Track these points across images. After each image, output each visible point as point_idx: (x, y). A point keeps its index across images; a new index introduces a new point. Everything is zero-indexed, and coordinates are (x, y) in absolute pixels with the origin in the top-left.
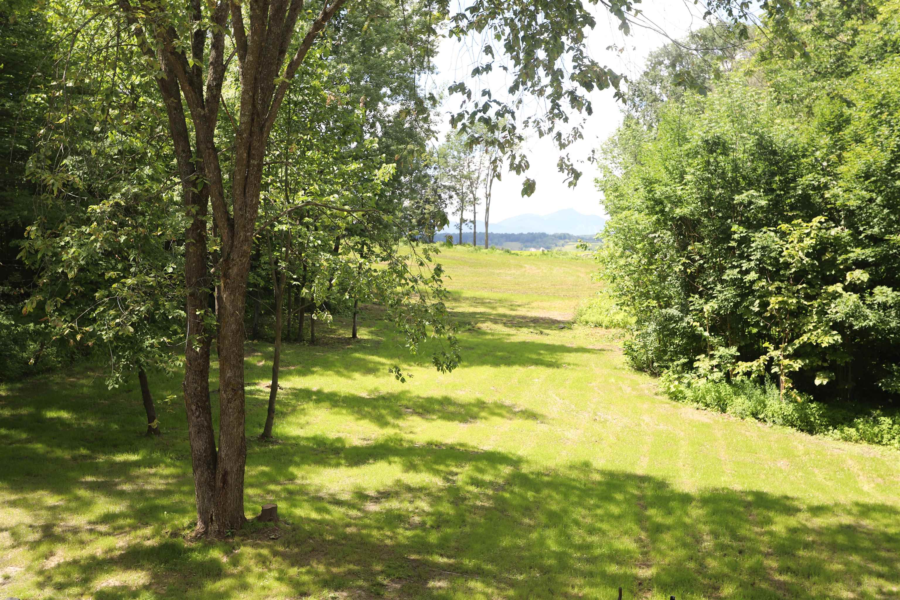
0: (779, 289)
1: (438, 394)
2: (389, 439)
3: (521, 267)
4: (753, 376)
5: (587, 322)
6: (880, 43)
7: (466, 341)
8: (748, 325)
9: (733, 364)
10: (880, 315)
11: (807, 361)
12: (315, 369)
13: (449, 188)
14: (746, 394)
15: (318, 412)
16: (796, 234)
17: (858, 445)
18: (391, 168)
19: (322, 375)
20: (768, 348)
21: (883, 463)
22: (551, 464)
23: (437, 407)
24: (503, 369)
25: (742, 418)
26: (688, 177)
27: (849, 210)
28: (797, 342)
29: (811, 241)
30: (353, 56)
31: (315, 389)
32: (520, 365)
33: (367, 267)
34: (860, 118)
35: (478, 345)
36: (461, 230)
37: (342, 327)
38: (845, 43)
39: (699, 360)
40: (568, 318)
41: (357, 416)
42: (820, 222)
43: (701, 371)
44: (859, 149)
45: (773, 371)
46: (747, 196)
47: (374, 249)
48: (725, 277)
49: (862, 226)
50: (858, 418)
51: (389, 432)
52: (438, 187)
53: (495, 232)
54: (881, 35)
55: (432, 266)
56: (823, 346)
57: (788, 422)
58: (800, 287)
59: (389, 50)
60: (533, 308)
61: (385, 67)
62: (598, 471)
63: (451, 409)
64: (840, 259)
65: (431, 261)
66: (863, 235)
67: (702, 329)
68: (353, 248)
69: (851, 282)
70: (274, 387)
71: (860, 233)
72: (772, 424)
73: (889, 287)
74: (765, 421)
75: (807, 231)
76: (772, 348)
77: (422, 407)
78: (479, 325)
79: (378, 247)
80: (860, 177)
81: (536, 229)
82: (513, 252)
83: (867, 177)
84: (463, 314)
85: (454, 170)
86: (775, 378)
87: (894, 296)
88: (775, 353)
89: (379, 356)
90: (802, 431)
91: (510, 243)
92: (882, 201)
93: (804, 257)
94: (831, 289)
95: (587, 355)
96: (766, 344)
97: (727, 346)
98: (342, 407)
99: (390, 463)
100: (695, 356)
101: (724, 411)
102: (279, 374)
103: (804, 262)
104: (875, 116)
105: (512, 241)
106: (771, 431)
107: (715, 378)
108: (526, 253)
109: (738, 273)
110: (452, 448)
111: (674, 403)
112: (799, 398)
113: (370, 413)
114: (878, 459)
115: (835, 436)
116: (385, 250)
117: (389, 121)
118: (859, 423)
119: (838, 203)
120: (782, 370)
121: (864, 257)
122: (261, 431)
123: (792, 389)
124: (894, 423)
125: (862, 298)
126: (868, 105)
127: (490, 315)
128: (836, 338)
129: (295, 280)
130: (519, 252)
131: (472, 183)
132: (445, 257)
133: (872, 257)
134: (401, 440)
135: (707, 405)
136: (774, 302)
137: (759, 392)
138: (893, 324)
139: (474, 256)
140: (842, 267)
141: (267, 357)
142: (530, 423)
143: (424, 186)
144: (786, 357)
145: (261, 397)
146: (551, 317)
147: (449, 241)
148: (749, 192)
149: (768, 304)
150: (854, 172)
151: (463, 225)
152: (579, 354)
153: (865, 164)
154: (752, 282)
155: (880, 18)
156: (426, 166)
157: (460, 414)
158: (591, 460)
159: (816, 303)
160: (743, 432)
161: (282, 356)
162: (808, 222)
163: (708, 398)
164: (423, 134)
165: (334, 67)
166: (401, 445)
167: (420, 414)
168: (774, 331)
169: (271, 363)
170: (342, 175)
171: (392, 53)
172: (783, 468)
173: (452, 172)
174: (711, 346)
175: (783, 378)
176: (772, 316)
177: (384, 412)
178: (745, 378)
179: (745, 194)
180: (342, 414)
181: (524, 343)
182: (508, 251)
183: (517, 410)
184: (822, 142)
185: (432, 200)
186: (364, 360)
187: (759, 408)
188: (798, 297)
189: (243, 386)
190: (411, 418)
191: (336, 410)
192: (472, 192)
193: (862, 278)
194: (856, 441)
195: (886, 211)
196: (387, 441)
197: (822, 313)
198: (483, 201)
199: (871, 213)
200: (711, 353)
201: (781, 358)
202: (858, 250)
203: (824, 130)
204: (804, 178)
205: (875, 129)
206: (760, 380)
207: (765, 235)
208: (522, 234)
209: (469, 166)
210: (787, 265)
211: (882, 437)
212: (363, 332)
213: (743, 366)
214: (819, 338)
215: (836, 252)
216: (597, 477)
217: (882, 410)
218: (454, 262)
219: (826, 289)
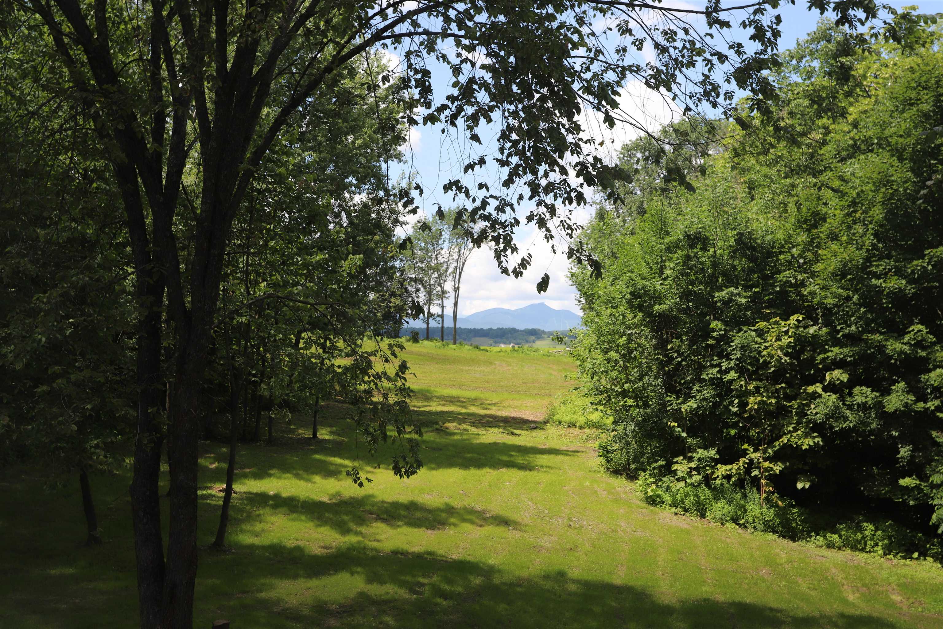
0: (757, 388)
1: (404, 499)
2: (352, 548)
3: (491, 363)
4: (733, 479)
5: (560, 422)
6: (851, 142)
7: (433, 442)
8: (728, 426)
9: (712, 467)
10: (860, 416)
11: (788, 464)
12: (272, 472)
13: (415, 280)
14: (725, 498)
15: (274, 519)
16: (774, 331)
17: (841, 552)
18: (357, 259)
19: (279, 478)
20: (747, 450)
21: (867, 571)
22: (524, 573)
23: (402, 512)
24: (473, 472)
25: (723, 524)
26: (668, 272)
27: (826, 308)
28: (777, 443)
29: (789, 340)
30: (320, 144)
31: (272, 493)
32: (490, 468)
33: (329, 364)
34: (835, 215)
35: (446, 446)
36: (428, 324)
37: (302, 426)
38: (817, 141)
39: (677, 462)
40: (540, 418)
41: (317, 522)
42: (798, 320)
43: (680, 474)
44: (834, 246)
45: (753, 474)
46: (727, 293)
47: (337, 344)
48: (704, 376)
49: (839, 324)
50: (841, 524)
51: (352, 539)
52: (405, 280)
53: (463, 327)
54: (852, 134)
55: (397, 363)
56: (804, 448)
57: (769, 528)
58: (779, 387)
59: (356, 139)
60: (504, 407)
61: (352, 156)
62: (574, 581)
63: (418, 514)
64: (819, 358)
65: (396, 357)
66: (841, 334)
67: (679, 429)
68: (315, 343)
69: (830, 381)
70: (228, 491)
71: (838, 332)
72: (753, 530)
73: (868, 387)
74: (746, 527)
75: (785, 329)
76: (752, 450)
77: (387, 511)
78: (448, 425)
79: (341, 341)
80: (837, 275)
81: (507, 324)
82: (482, 348)
83: (843, 275)
84: (430, 413)
85: (422, 262)
86: (755, 482)
87: (873, 396)
88: (755, 456)
89: (341, 458)
90: (784, 537)
91: (477, 338)
92: (859, 300)
93: (782, 356)
94: (810, 389)
95: (560, 458)
96: (746, 446)
97: (705, 448)
98: (301, 513)
99: (352, 574)
100: (673, 458)
101: (703, 516)
102: (234, 477)
103: (783, 361)
104: (849, 215)
105: (481, 336)
106: (752, 537)
107: (693, 481)
108: (496, 349)
109: (718, 372)
110: (419, 557)
111: (652, 508)
112: (780, 503)
113: (331, 519)
114: (862, 567)
115: (818, 543)
116: (349, 345)
117: (355, 211)
118: (842, 529)
119: (815, 301)
120: (762, 474)
121: (842, 356)
122: (213, 539)
123: (773, 493)
124: (877, 529)
125: (842, 398)
126: (842, 203)
127: (460, 414)
128: (816, 440)
129: (254, 376)
130: (488, 348)
131: (440, 276)
132: (411, 353)
133: (851, 357)
134: (365, 548)
135: (686, 510)
136: (753, 402)
137: (739, 496)
138: (874, 426)
139: (442, 352)
140: (821, 366)
141: (219, 458)
142: (501, 531)
143: (391, 278)
144: (765, 460)
145: (213, 503)
146: (523, 416)
147: (415, 337)
148: (728, 290)
149: (748, 404)
150: (831, 269)
151: (431, 319)
152: (552, 456)
153: (841, 261)
154: (731, 381)
155: (850, 119)
156: (392, 257)
157: (427, 519)
158: (566, 570)
159: (795, 404)
160: (723, 538)
161: (237, 458)
162: (786, 320)
163: (687, 502)
164: (390, 225)
165: (299, 155)
166: (365, 553)
167: (384, 520)
168: (753, 432)
169: (225, 466)
170: (306, 265)
171: (359, 142)
172: (766, 577)
173: (419, 264)
174: (689, 447)
175: (763, 481)
176: (751, 417)
177: (346, 518)
178: (725, 482)
179: (725, 292)
180: (301, 520)
181: (495, 444)
182: (477, 347)
183: (488, 515)
184: (799, 239)
185: (398, 293)
186: (325, 461)
187: (739, 513)
188: (777, 398)
189: (196, 491)
190: (375, 525)
191: (294, 516)
192: (440, 285)
193: (841, 378)
194: (840, 548)
195: (863, 310)
196: (349, 549)
197: (802, 414)
198: (452, 295)
199: (848, 312)
200: (690, 455)
201: (761, 460)
202: (836, 350)
203: (800, 227)
204: (782, 275)
205: (849, 228)
206: (740, 484)
207: (746, 334)
208: (491, 329)
209: (437, 258)
210: (766, 364)
211: (866, 544)
212: (323, 432)
213: (722, 470)
214: (799, 439)
215: (814, 351)
216: (573, 587)
217: (864, 515)
218: (420, 357)
219: (805, 389)
